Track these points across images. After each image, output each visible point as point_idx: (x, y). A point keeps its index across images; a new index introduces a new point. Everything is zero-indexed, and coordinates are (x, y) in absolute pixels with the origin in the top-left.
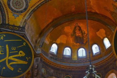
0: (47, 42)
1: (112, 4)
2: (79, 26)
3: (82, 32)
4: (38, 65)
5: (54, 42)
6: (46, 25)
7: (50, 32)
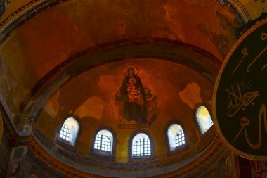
0: (51, 110)
1: (217, 12)
2: (135, 76)
3: (143, 91)
4: (19, 165)
5: (71, 112)
6: (51, 68)
7: (61, 86)
